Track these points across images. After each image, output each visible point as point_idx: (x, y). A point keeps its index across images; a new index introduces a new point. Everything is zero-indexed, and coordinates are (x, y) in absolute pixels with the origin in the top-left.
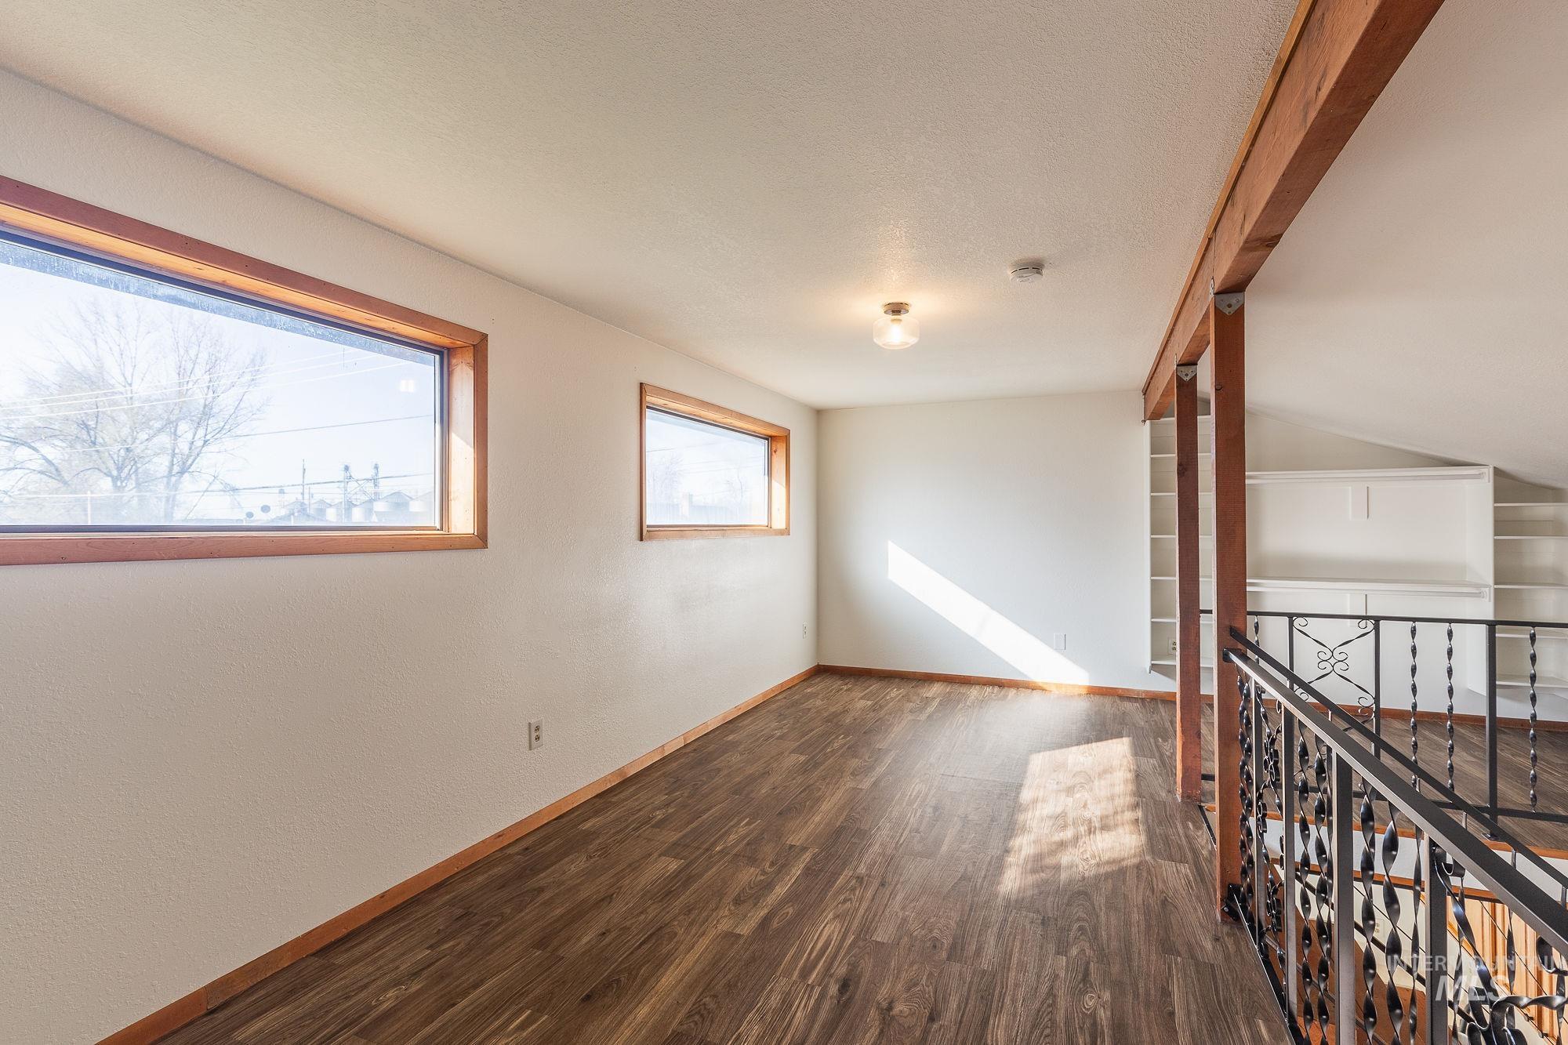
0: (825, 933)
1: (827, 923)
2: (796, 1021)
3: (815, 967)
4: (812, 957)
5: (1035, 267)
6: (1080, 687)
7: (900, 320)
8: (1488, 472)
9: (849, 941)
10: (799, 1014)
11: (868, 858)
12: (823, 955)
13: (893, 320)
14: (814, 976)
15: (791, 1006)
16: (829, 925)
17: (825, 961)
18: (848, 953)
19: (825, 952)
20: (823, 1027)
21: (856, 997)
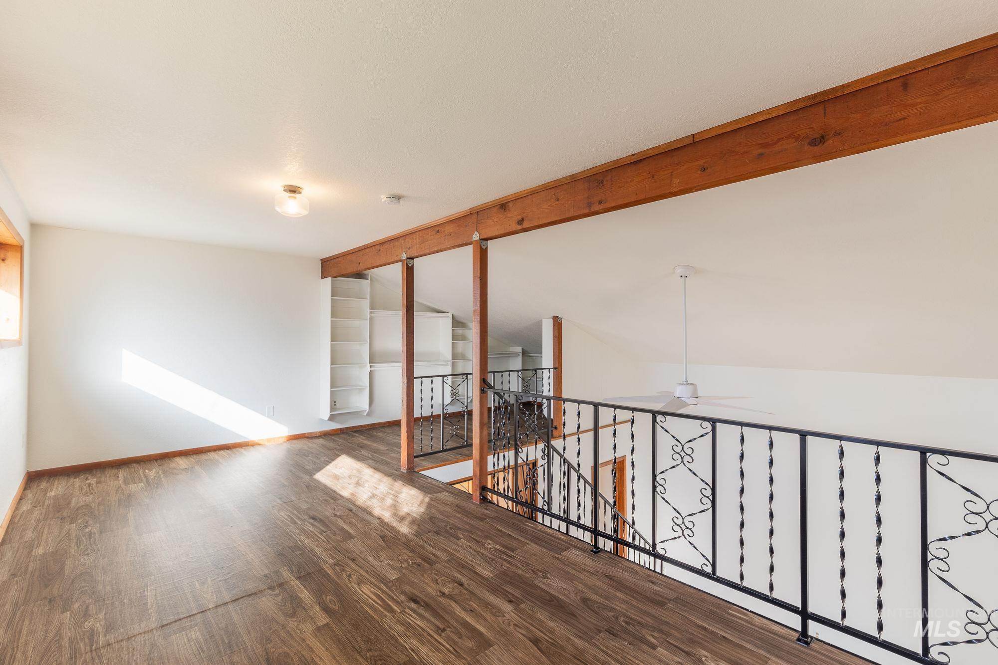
0: (366, 592)
1: (360, 589)
2: (422, 625)
3: (389, 606)
4: (381, 604)
5: (397, 198)
6: (282, 437)
7: (295, 198)
8: (450, 316)
9: (384, 588)
10: (418, 623)
11: (323, 555)
12: (384, 599)
13: (289, 197)
14: (396, 608)
15: (410, 623)
16: (362, 589)
17: (389, 601)
18: (392, 591)
19: (382, 598)
20: (435, 618)
21: (426, 600)
